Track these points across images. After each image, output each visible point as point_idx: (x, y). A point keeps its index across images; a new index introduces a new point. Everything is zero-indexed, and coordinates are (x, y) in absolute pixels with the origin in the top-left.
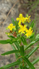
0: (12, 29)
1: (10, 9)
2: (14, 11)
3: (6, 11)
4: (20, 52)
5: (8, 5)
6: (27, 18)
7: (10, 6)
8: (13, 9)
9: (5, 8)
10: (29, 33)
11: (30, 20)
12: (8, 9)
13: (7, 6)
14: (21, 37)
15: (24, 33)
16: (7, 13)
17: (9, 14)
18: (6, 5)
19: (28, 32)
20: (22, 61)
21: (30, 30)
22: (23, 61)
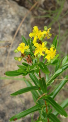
0: (24, 52)
1: (17, 26)
2: (24, 28)
3: (12, 29)
4: (39, 88)
5: (13, 20)
6: (46, 32)
7: (16, 21)
8: (23, 26)
9: (9, 25)
10: (51, 55)
11: (50, 35)
12: (14, 27)
13: (13, 22)
14: (39, 63)
15: (43, 55)
16: (13, 33)
17: (17, 35)
18: (10, 20)
19: (49, 54)
20: (44, 104)
21: (52, 49)
22: (46, 104)
